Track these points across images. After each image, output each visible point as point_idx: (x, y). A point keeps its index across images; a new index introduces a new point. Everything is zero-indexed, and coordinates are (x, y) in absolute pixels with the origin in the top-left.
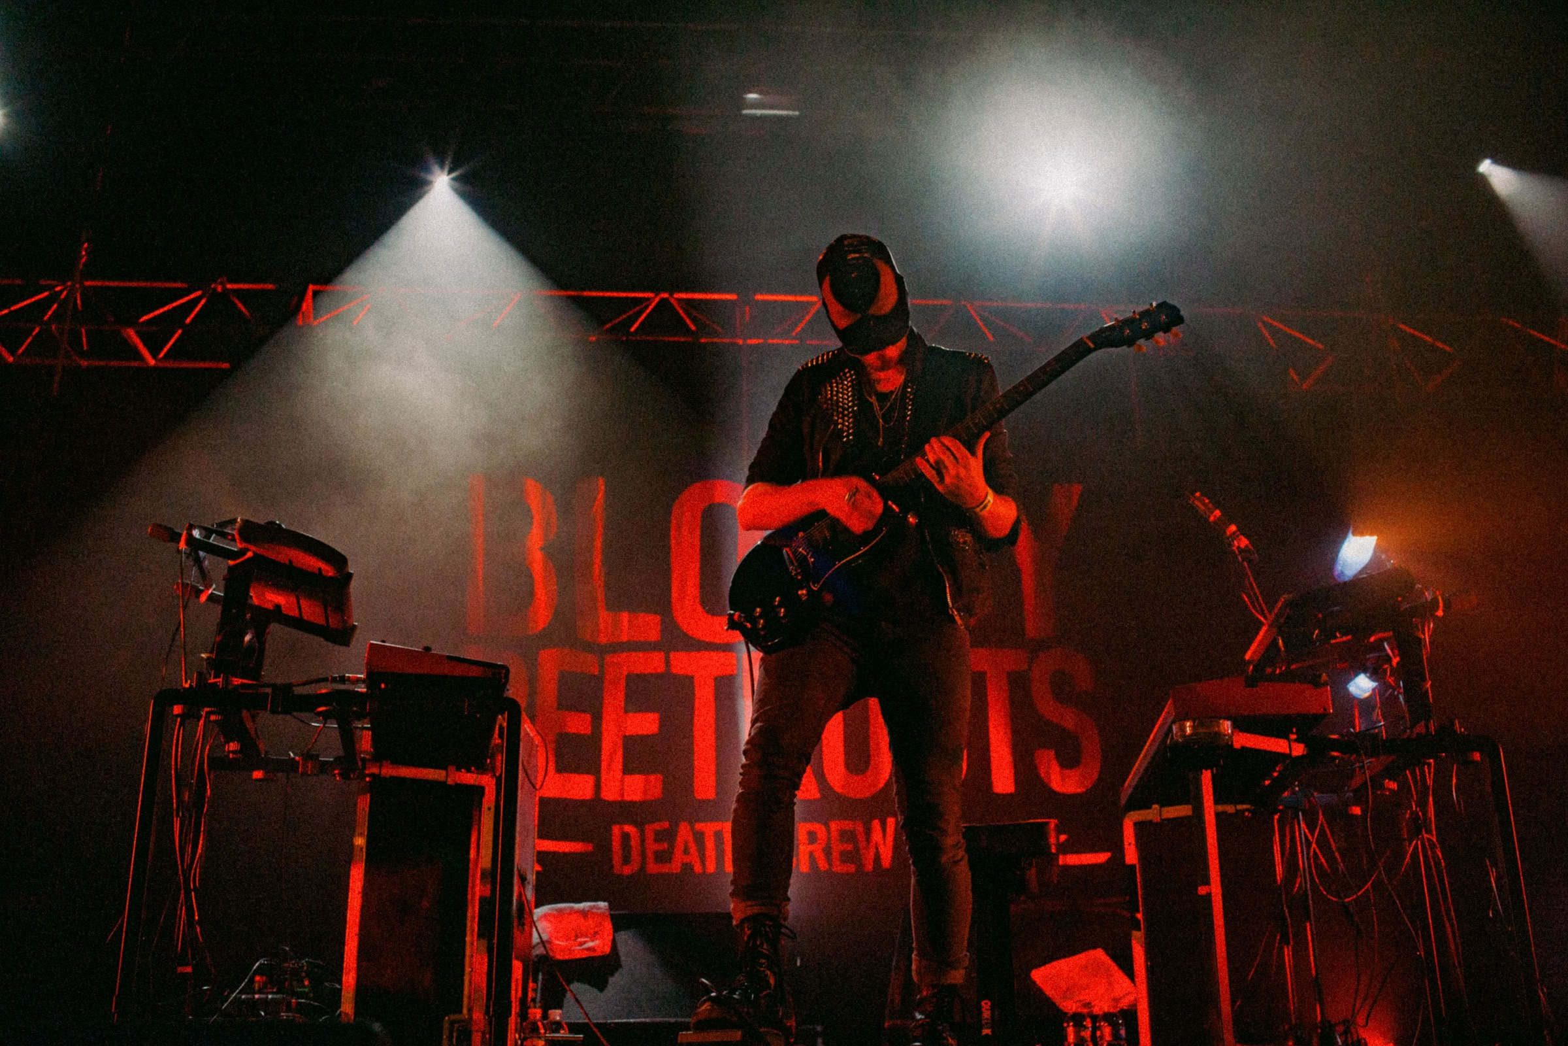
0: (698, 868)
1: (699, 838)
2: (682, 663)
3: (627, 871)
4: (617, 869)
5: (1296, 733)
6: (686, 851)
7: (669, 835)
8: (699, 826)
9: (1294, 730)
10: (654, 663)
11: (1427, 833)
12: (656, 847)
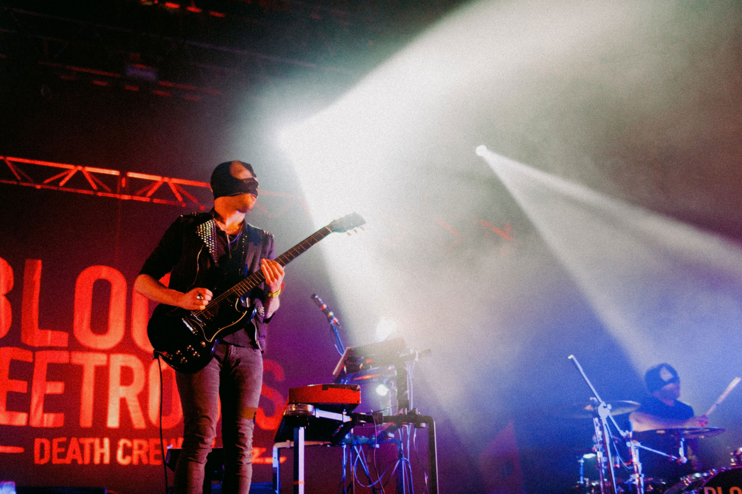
0: (80, 462)
1: (82, 447)
2: (78, 358)
3: (43, 462)
4: (37, 460)
5: (345, 411)
6: (74, 452)
7: (65, 445)
8: (82, 440)
9: (345, 410)
10: (63, 357)
11: (405, 457)
12: (59, 450)
